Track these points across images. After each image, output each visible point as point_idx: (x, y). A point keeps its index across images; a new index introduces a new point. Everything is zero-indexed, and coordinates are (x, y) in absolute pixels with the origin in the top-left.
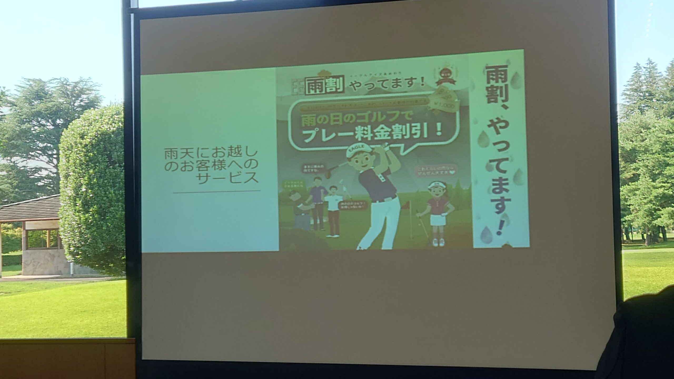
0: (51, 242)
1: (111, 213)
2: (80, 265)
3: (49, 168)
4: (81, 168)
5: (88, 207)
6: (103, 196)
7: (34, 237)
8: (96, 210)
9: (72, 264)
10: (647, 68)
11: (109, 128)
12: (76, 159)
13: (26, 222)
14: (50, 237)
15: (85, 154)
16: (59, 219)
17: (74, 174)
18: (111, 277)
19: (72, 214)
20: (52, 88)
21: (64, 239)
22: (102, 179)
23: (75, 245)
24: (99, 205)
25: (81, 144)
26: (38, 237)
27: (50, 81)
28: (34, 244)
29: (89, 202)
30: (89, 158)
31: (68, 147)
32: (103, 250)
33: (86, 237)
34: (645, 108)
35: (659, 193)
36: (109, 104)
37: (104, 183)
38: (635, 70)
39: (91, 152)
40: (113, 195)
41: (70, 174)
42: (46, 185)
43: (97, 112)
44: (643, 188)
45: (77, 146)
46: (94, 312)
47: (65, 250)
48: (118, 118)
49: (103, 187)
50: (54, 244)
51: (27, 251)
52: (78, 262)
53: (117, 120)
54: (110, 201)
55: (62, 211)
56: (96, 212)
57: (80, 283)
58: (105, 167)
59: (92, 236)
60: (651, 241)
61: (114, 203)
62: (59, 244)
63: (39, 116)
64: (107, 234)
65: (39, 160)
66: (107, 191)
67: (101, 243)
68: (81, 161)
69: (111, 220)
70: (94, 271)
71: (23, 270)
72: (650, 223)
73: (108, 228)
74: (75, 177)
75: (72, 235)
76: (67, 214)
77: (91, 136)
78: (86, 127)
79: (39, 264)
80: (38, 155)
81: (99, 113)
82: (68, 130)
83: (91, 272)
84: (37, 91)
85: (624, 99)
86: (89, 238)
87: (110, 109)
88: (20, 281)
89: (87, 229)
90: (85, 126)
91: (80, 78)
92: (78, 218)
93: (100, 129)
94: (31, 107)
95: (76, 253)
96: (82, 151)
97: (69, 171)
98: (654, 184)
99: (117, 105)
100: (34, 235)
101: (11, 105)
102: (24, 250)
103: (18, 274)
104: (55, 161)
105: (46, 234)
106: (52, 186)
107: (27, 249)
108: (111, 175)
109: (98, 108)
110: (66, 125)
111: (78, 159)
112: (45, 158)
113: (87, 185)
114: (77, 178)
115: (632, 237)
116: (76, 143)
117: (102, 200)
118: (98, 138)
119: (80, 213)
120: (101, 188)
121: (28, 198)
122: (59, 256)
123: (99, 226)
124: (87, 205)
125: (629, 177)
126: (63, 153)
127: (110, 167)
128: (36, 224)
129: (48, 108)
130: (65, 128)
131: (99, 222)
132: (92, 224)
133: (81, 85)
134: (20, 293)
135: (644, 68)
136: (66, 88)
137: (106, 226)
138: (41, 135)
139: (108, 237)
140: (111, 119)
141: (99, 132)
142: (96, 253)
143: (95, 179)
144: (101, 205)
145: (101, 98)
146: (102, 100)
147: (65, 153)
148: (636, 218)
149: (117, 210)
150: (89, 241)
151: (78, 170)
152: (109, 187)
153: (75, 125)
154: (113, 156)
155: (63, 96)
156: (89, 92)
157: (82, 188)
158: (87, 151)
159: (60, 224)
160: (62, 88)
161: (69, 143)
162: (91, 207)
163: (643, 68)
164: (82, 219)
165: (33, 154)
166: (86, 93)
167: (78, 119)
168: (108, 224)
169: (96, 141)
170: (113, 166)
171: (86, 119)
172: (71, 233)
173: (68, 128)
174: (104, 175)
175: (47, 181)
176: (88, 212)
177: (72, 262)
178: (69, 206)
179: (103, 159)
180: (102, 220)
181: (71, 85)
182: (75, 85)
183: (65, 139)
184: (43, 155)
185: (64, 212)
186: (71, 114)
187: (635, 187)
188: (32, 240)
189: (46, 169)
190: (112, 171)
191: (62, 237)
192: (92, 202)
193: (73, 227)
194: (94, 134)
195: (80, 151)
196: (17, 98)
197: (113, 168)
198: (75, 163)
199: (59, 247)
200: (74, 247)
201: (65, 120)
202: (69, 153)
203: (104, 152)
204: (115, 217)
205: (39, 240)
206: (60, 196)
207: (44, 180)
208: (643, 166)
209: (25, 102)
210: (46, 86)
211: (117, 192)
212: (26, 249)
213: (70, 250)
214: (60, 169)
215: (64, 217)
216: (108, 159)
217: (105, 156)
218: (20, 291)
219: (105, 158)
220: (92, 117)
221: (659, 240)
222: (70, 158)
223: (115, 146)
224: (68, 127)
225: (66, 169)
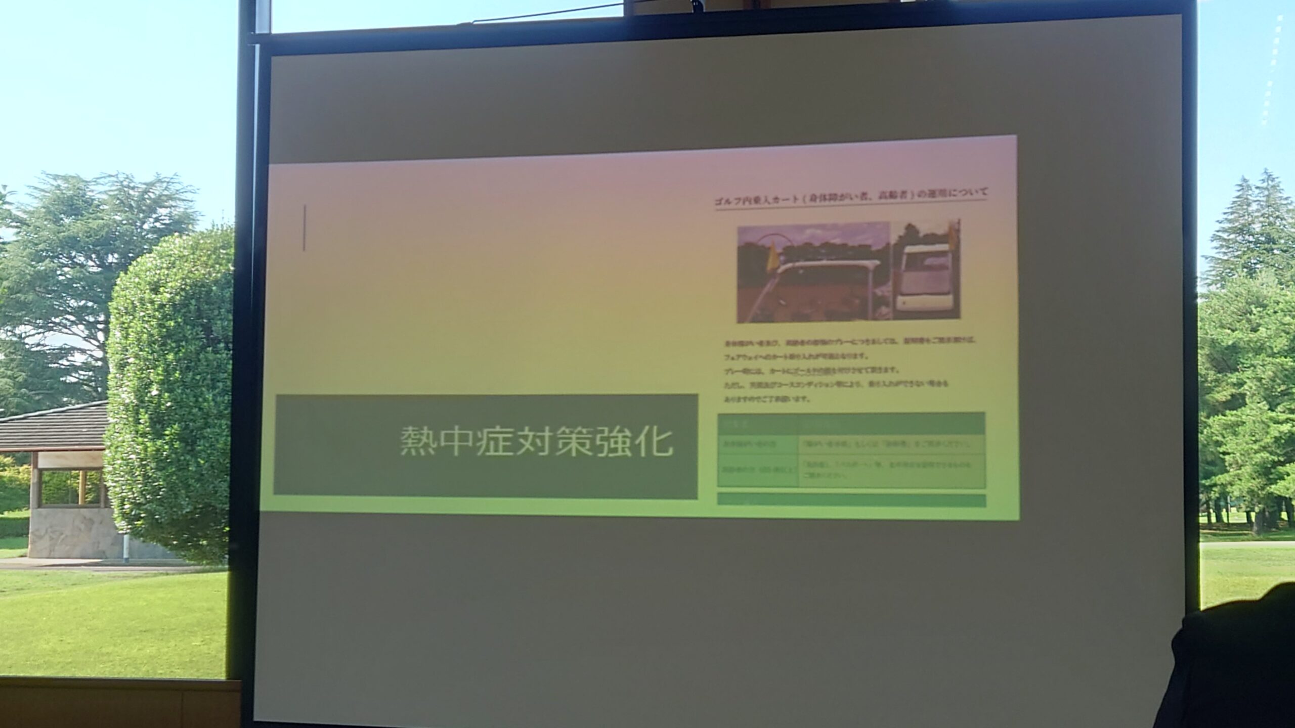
0: (87, 494)
1: (205, 440)
2: (142, 539)
3: (88, 350)
4: (151, 350)
5: (162, 427)
6: (190, 406)
7: (54, 484)
8: (176, 432)
9: (126, 537)
10: (1262, 188)
11: (210, 273)
12: (142, 332)
13: (40, 453)
14: (86, 485)
15: (160, 322)
16: (104, 449)
17: (137, 362)
18: (202, 565)
19: (130, 440)
20: (100, 193)
21: (111, 488)
22: (191, 374)
23: (133, 501)
24: (183, 423)
25: (152, 302)
26: (64, 484)
27: (96, 181)
28: (54, 497)
29: (163, 417)
30: (167, 332)
31: (126, 308)
32: (188, 510)
33: (156, 486)
34: (1258, 266)
35: (1282, 432)
36: (210, 228)
37: (194, 381)
38: (1239, 191)
39: (171, 320)
40: (212, 404)
41: (129, 361)
42: (81, 381)
43: (185, 242)
44: (1251, 421)
45: (145, 307)
46: (165, 632)
47: (113, 509)
48: (227, 254)
49: (193, 389)
50: (93, 498)
51: (40, 510)
52: (138, 533)
53: (223, 259)
54: (205, 416)
55: (112, 432)
56: (176, 437)
57: (141, 577)
58: (198, 348)
59: (167, 484)
60: (1263, 526)
61: (213, 420)
62: (102, 499)
63: (73, 248)
64: (198, 480)
65: (70, 332)
66: (200, 397)
67: (184, 496)
68: (152, 335)
69: (205, 452)
70: (169, 552)
71: (29, 547)
72: (1263, 489)
73: (199, 468)
74: (139, 367)
75: (128, 480)
76: (120, 439)
77: (171, 287)
78: (163, 270)
79: (62, 537)
80: (68, 323)
81: (190, 243)
82: (127, 276)
83: (164, 556)
84: (71, 198)
85: (1217, 248)
86: (161, 486)
87: (212, 237)
88: (21, 569)
89: (158, 469)
90: (162, 268)
91: (156, 175)
92: (140, 447)
93: (191, 275)
94: (59, 228)
95: (134, 515)
96: (154, 317)
97: (126, 355)
98: (1273, 414)
99: (225, 228)
100: (55, 479)
101: (19, 224)
102: (33, 508)
103: (22, 554)
104: (101, 336)
105: (78, 479)
106: (93, 384)
107: (40, 506)
108: (208, 365)
109: (188, 235)
110: (124, 266)
111: (145, 333)
112: (80, 329)
113: (161, 383)
114: (141, 369)
115: (1228, 517)
116: (142, 300)
117: (190, 413)
118: (186, 293)
119: (146, 437)
120: (188, 391)
121: (44, 408)
122: (101, 523)
123: (182, 465)
124: (159, 423)
125: (1224, 399)
126: (117, 319)
127: (208, 349)
128: (58, 457)
129: (92, 232)
130: (122, 271)
131: (182, 455)
132: (168, 461)
133: (159, 188)
134: (22, 592)
135: (1257, 188)
136: (129, 194)
137: (196, 465)
138: (75, 285)
139: (198, 486)
140: (214, 256)
141: (188, 281)
142: (175, 517)
143: (178, 372)
144: (187, 423)
145: (195, 215)
146: (198, 220)
147: (121, 319)
148: (1236, 479)
149: (218, 435)
150: (161, 493)
151: (145, 353)
152: (204, 389)
153: (142, 266)
154: (213, 329)
155: (122, 208)
156: (174, 203)
157: (151, 390)
158: (165, 317)
159: (107, 458)
160: (121, 195)
161: (128, 301)
162: (168, 427)
163: (1253, 188)
164: (149, 449)
165: (57, 320)
166: (166, 204)
167: (148, 255)
168: (199, 460)
169: (183, 298)
170: (214, 348)
171: (163, 254)
172: (126, 476)
173: (128, 272)
174: (196, 364)
175: (84, 375)
176: (160, 436)
177: (126, 534)
178: (125, 424)
179: (195, 334)
180: (188, 452)
181: (137, 187)
182: (146, 188)
183: (122, 293)
184: (77, 325)
185: (115, 434)
186: (135, 246)
187: (1236, 419)
188: (50, 490)
189: (83, 351)
190: (211, 356)
191: (109, 484)
192: (171, 417)
193: (131, 465)
194: (179, 285)
195: (150, 317)
196: (30, 211)
197: (213, 351)
198: (138, 339)
199: (102, 504)
200: (132, 503)
201: (124, 255)
202: (129, 320)
203: (198, 321)
204: (213, 447)
205: (64, 488)
206: (108, 403)
207: (77, 372)
208: (1254, 378)
209: (46, 220)
210: (89, 190)
211: (219, 399)
212: (37, 507)
213: (123, 509)
214: (109, 351)
215: (115, 446)
216: (204, 334)
217: (198, 327)
218: (22, 589)
219: (199, 332)
220: (176, 252)
221: (1281, 524)
222: (130, 330)
223: (220, 308)
224: (127, 270)
225: (122, 350)
